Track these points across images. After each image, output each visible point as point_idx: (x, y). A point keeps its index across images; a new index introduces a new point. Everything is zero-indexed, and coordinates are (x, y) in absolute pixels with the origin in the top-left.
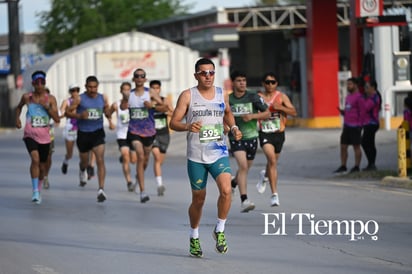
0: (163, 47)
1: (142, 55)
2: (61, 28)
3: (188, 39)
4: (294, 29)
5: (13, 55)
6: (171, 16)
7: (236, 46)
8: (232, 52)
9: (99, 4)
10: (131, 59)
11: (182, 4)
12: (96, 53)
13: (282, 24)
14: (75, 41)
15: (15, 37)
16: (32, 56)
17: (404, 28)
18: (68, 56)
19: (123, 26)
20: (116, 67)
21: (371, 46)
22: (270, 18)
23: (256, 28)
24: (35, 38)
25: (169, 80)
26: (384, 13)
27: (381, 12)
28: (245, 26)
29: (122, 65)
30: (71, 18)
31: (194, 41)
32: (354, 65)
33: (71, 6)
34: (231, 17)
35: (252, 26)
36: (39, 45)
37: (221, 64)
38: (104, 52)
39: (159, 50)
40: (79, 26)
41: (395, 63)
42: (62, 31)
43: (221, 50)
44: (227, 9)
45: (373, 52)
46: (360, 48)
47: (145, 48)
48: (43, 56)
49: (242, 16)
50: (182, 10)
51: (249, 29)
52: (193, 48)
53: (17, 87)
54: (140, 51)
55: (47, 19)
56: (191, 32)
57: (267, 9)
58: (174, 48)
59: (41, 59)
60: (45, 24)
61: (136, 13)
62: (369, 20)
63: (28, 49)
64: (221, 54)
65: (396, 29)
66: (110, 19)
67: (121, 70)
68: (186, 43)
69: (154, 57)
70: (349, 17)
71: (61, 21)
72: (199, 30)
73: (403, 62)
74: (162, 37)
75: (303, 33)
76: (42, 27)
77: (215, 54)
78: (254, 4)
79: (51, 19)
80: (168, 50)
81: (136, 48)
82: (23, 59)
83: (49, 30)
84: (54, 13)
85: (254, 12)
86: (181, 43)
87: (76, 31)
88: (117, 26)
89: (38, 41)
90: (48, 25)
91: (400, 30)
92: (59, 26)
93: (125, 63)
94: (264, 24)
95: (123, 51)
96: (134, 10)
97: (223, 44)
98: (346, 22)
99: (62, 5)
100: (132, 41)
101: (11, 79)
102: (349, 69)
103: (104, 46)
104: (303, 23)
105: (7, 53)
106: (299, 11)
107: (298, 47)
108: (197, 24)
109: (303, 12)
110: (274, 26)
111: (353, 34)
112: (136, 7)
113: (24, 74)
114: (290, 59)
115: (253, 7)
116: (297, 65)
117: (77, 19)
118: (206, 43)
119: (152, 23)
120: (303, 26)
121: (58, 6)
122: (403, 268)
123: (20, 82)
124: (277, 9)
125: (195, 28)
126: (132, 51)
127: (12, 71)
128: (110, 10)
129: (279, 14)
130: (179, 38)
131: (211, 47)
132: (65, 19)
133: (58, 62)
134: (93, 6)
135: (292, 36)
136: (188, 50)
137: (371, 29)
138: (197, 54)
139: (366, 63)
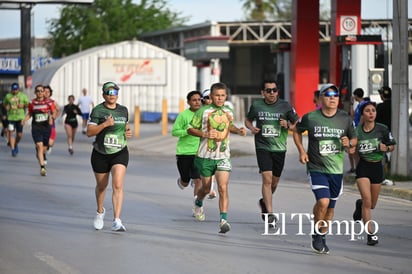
0: (161, 56)
1: (141, 62)
2: (68, 35)
3: (184, 49)
4: (280, 44)
5: (24, 57)
6: (169, 27)
7: (227, 57)
8: (223, 62)
9: (104, 14)
10: (132, 65)
11: (179, 16)
12: (99, 59)
13: (269, 38)
14: (81, 46)
15: (26, 41)
16: (41, 59)
17: (379, 47)
18: (74, 61)
19: (126, 34)
20: (117, 71)
21: (349, 62)
22: (258, 33)
23: (245, 41)
24: (45, 42)
25: (165, 85)
26: (362, 33)
27: (359, 31)
28: (235, 39)
29: (122, 71)
30: (77, 25)
31: (188, 51)
32: (333, 78)
33: (78, 16)
34: (223, 30)
35: (242, 39)
36: (48, 49)
37: (212, 73)
38: (106, 58)
39: (156, 58)
40: (85, 33)
41: (370, 78)
42: (70, 37)
43: (213, 60)
44: (220, 23)
45: (350, 67)
46: (339, 63)
47: (144, 56)
48: (51, 59)
49: (233, 30)
50: (179, 22)
51: (239, 42)
52: (188, 57)
53: (26, 86)
54: (140, 58)
55: (56, 26)
56: (186, 43)
57: (256, 24)
58: (171, 56)
59: (49, 62)
60: (54, 30)
61: (137, 23)
62: (348, 39)
63: (38, 53)
64: (213, 63)
65: (372, 47)
66: (113, 28)
67: (121, 75)
68: (182, 52)
69: (152, 64)
70: (330, 34)
71: (69, 28)
72: (194, 41)
73: (377, 78)
74: (160, 46)
75: (288, 47)
76: (51, 33)
77: (207, 63)
78: (245, 20)
79: (60, 26)
80: (165, 58)
81: (136, 55)
82: (33, 62)
83: (57, 36)
84: (63, 21)
85: (245, 26)
86: (177, 52)
87: (82, 38)
88: (120, 34)
89: (47, 45)
90: (57, 31)
91: (376, 48)
92: (67, 32)
93: (125, 68)
94: (253, 38)
95: (123, 58)
96: (135, 21)
97: (215, 55)
98: (327, 39)
99: (70, 13)
100: (132, 48)
101: (21, 79)
103: (107, 52)
104: (289, 38)
105: (19, 55)
106: (285, 26)
107: (283, 60)
108: (193, 36)
109: (288, 28)
110: (262, 40)
111: (333, 50)
112: (137, 18)
113: (34, 75)
114: (275, 70)
115: (244, 22)
116: (281, 77)
117: (83, 27)
118: (199, 53)
119: (151, 32)
120: (288, 41)
121: (66, 15)
122: (370, 267)
123: (29, 82)
124: (265, 24)
125: (191, 39)
126: (132, 58)
127: (22, 72)
128: (114, 19)
129: (266, 29)
130: (175, 47)
131: (204, 57)
132: (73, 27)
133: (65, 65)
134: (98, 16)
135: (278, 51)
136: (183, 59)
137: (349, 47)
138: (190, 62)
139: (344, 77)
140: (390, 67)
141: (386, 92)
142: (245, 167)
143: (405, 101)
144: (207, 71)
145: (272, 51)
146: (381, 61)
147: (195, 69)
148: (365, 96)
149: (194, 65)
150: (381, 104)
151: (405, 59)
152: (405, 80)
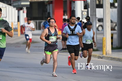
0: (4, 6)
3: (13, 4)
4: (48, 1)
7: (29, 6)
8: (27, 8)
17: (85, 2)
21: (74, 8)
25: (6, 17)
31: (14, 4)
32: (68, 14)
37: (23, 12)
41: (82, 13)
43: (24, 8)
45: (75, 9)
46: (70, 8)
52: (14, 7)
56: (13, 1)
58: (8, 6)
64: (24, 9)
65: (82, 2)
68: (12, 5)
72: (16, 1)
73: (85, 13)
74: (4, 3)
77: (21, 9)
80: (6, 7)
86: (10, 5)
91: (84, 2)
97: (24, 6)
102: (67, 15)
107: (50, 7)
114: (47, 11)
116: (49, 13)
118: (19, 5)
120: (52, 0)
130: (9, 3)
131: (20, 6)
135: (48, 4)
136: (12, 7)
137: (74, 2)
138: (15, 9)
139: (72, 13)
140: (89, 9)
141: (88, 18)
142: (36, 47)
143: (95, 21)
144: (21, 11)
145: (46, 4)
146: (86, 7)
147: (17, 11)
148: (80, 20)
149: (16, 9)
150: (86, 23)
151: (95, 6)
152: (95, 13)
